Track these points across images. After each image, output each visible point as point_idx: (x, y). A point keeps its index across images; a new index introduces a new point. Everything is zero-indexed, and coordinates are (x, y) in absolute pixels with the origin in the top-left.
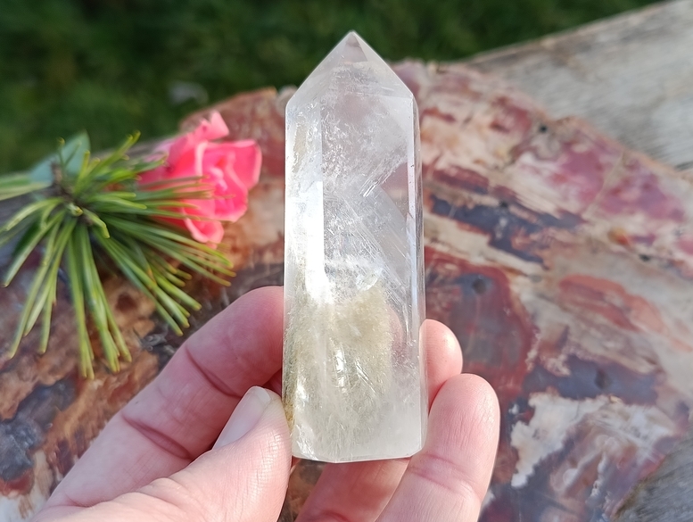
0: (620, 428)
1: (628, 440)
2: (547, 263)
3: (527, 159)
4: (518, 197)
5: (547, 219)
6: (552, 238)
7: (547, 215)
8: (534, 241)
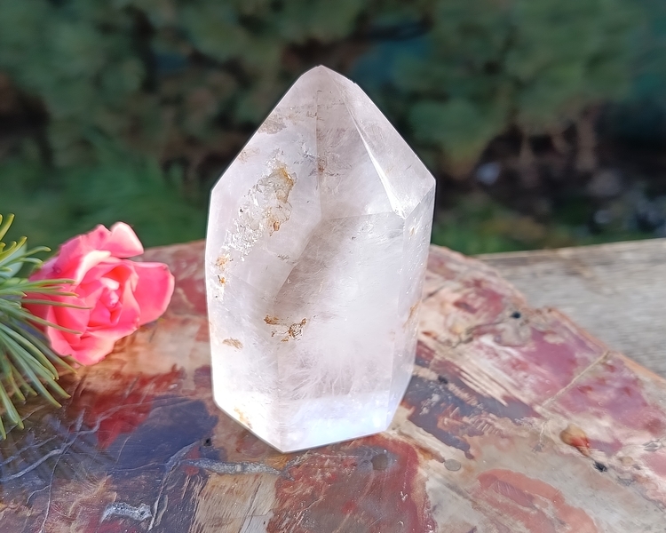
2: (472, 451)
3: (487, 340)
5: (489, 404)
6: (490, 424)
7: (493, 399)
8: (466, 424)
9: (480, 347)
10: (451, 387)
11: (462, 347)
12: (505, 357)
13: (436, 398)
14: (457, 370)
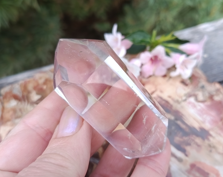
2: (187, 153)
4: (183, 117)
6: (193, 140)
7: (194, 128)
9: (190, 103)
10: (179, 122)
12: (199, 108)
14: (181, 115)
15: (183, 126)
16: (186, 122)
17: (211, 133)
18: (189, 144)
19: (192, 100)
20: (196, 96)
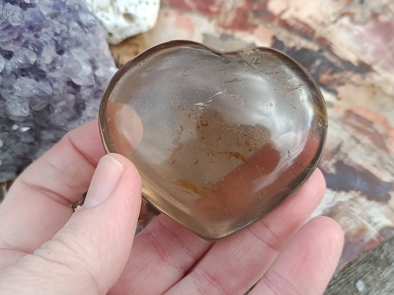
0: (360, 215)
1: (363, 224)
2: (340, 95)
4: (332, 46)
5: (348, 65)
6: (348, 79)
7: (349, 62)
8: (335, 80)
9: (342, 26)
10: (326, 54)
11: (331, 27)
12: (356, 33)
13: (318, 62)
14: (328, 43)
15: (333, 60)
16: (337, 53)
17: (375, 67)
18: (341, 84)
19: (345, 20)
20: (351, 15)
